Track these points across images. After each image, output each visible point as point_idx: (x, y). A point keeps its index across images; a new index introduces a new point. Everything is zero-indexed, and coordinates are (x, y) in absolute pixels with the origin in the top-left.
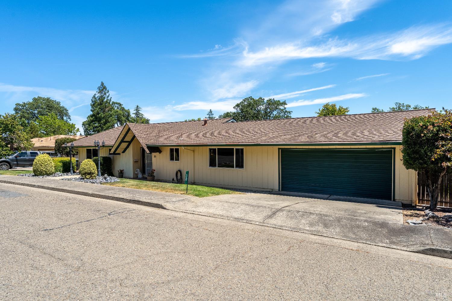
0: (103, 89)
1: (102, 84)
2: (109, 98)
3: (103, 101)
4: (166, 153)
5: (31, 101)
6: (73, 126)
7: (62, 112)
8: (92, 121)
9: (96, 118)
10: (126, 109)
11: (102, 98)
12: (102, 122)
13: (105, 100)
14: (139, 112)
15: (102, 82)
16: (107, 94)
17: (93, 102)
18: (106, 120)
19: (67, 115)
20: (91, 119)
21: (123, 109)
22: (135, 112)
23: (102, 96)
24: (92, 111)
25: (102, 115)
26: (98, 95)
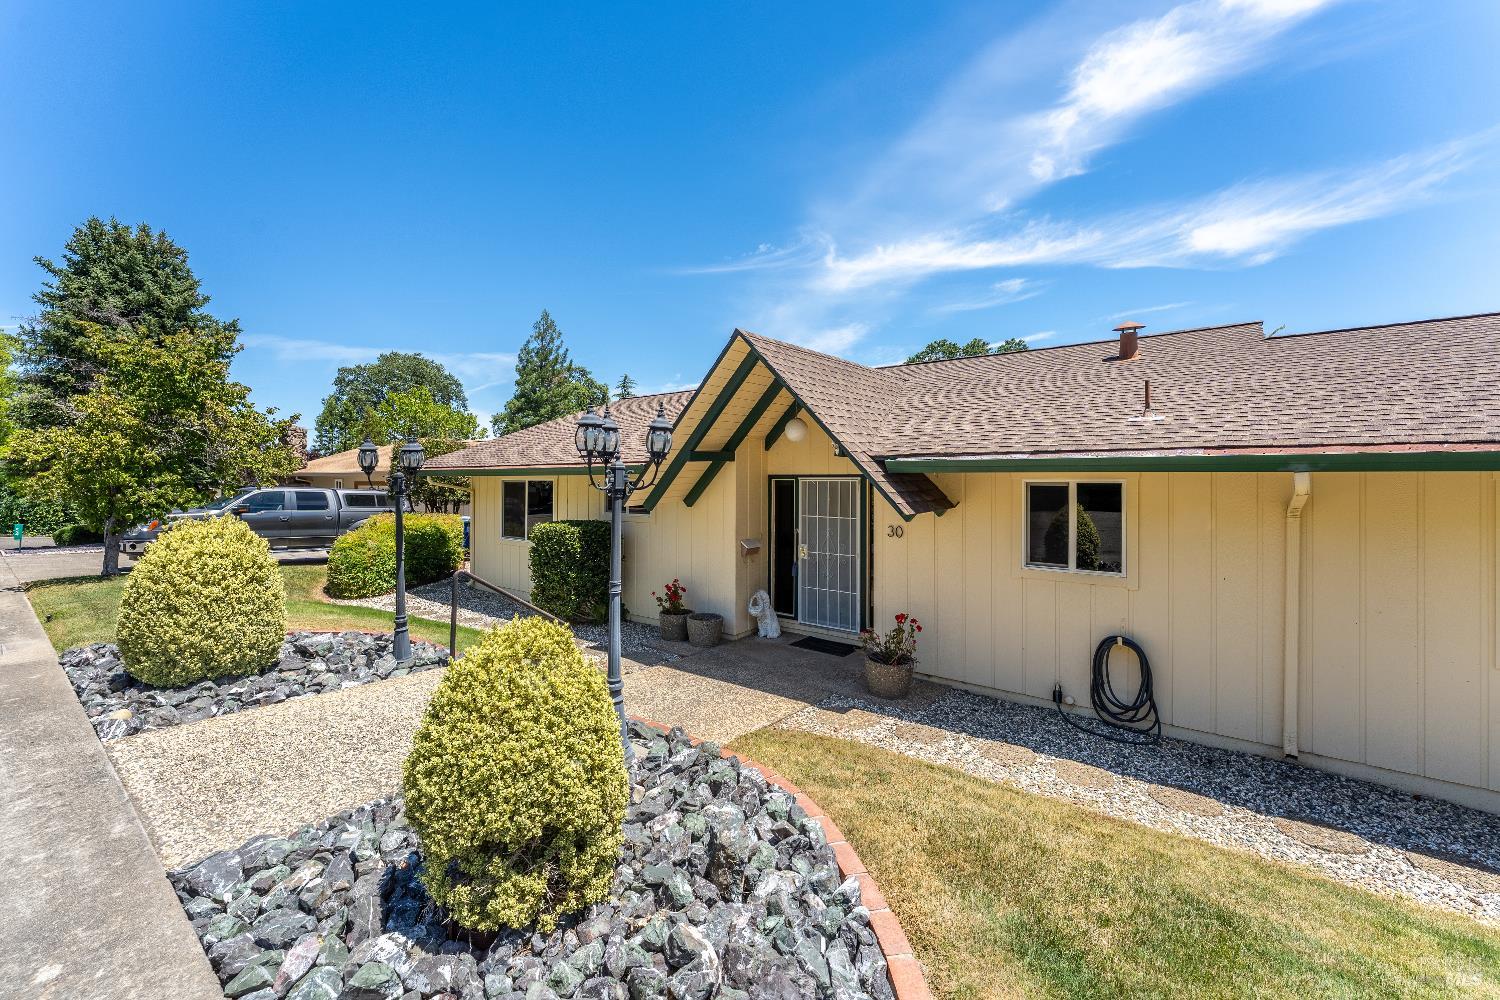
0: (548, 329)
1: (546, 316)
2: (561, 351)
3: (546, 359)
5: (377, 363)
6: (471, 421)
7: (447, 390)
8: (520, 410)
9: (529, 401)
10: (599, 382)
11: (544, 352)
12: (543, 411)
13: (553, 356)
14: (630, 390)
15: (545, 313)
16: (557, 342)
17: (521, 360)
18: (553, 407)
19: (459, 397)
20: (518, 404)
21: (591, 384)
22: (619, 391)
23: (543, 348)
24: (518, 383)
25: (542, 393)
26: (535, 345)
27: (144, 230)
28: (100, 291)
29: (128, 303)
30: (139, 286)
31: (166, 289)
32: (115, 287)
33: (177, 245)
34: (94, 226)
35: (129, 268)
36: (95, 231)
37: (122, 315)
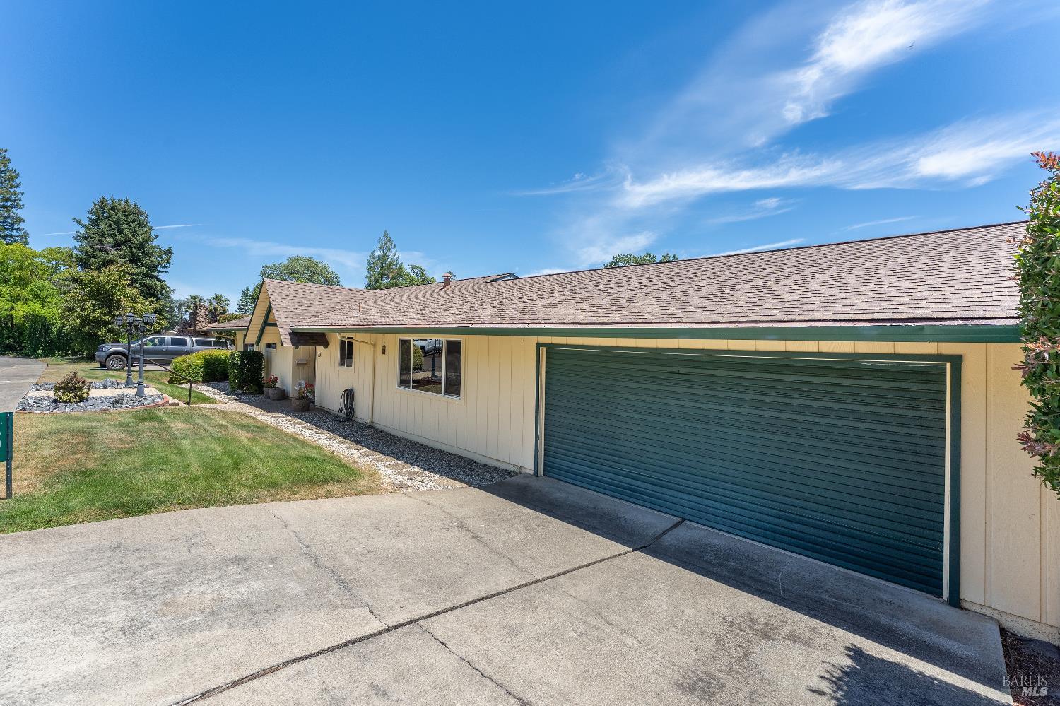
0: (386, 244)
1: (386, 234)
2: (395, 258)
3: (385, 262)
4: (334, 350)
5: (286, 263)
11: (384, 258)
13: (389, 260)
15: (386, 231)
16: (392, 250)
17: (369, 263)
23: (384, 255)
26: (378, 253)
27: (127, 202)
28: (103, 235)
29: (116, 240)
30: (121, 231)
31: (135, 233)
32: (110, 232)
33: (142, 209)
34: (103, 201)
35: (117, 223)
36: (102, 205)
37: (113, 247)
